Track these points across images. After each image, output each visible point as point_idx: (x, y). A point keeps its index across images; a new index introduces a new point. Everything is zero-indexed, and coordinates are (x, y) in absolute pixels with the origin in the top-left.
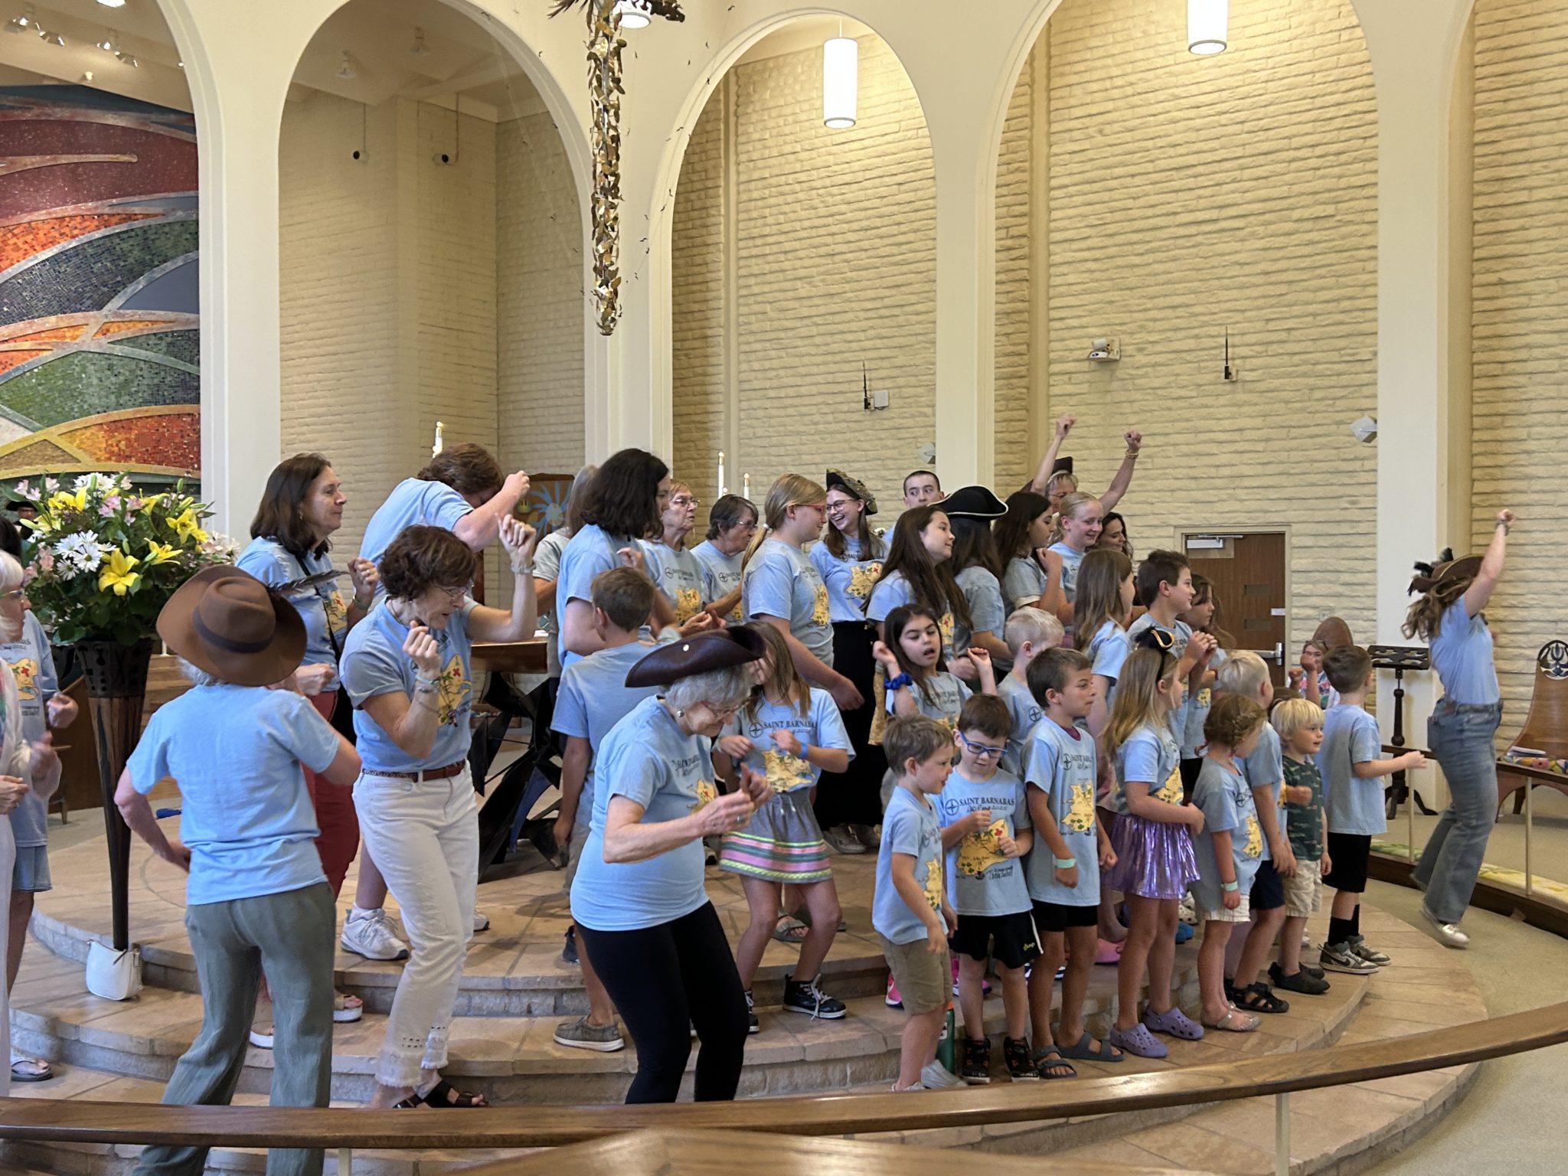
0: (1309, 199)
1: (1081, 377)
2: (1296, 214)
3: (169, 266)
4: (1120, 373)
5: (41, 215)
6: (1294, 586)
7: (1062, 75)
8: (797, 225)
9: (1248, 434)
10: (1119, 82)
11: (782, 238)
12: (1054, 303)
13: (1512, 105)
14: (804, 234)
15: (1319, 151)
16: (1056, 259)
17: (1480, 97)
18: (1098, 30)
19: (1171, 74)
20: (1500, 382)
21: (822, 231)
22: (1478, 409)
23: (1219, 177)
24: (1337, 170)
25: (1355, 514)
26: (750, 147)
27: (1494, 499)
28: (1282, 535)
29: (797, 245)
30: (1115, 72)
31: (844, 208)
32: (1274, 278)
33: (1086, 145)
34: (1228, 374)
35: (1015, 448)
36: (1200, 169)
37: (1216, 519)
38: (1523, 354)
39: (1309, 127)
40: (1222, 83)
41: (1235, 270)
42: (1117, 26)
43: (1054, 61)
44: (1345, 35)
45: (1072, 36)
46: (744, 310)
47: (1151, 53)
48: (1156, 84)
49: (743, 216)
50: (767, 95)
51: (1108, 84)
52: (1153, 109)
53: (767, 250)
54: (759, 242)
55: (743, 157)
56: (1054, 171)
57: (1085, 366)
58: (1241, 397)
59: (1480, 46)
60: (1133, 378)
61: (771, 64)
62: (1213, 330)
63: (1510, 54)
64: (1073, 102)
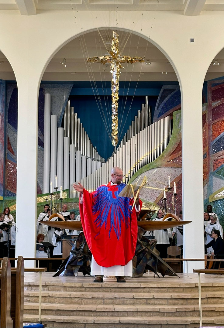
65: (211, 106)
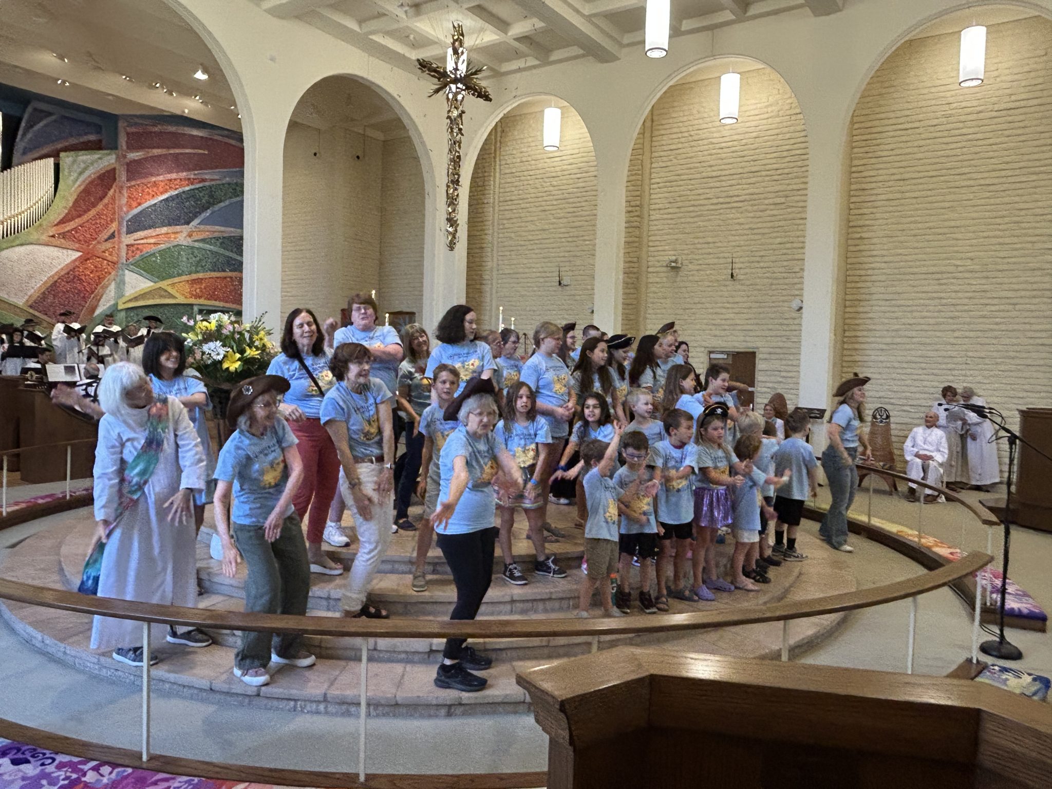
0: (773, 195)
1: (662, 275)
2: (766, 202)
3: (222, 204)
4: (681, 274)
5: (161, 178)
6: (759, 377)
7: (659, 130)
8: (528, 196)
9: (740, 305)
10: (686, 134)
11: (521, 202)
12: (651, 238)
13: (870, 155)
14: (532, 200)
15: (779, 172)
16: (653, 218)
17: (856, 150)
18: (676, 109)
19: (710, 132)
20: (859, 285)
21: (540, 199)
22: (848, 297)
23: (733, 182)
24: (787, 182)
25: (789, 345)
26: (506, 158)
27: (853, 340)
28: (753, 354)
29: (528, 205)
30: (684, 129)
31: (551, 188)
32: (755, 231)
33: (669, 164)
34: (732, 276)
35: (630, 307)
36: (723, 178)
37: (724, 344)
38: (870, 272)
39: (774, 161)
40: (735, 137)
41: (737, 227)
42: (685, 108)
43: (655, 124)
44: (793, 118)
45: (665, 111)
46: (501, 235)
47: (701, 121)
48: (704, 136)
49: (502, 190)
50: (516, 133)
51: (680, 135)
52: (702, 148)
53: (514, 207)
54: (510, 203)
55: (503, 162)
56: (653, 176)
57: (665, 269)
58: (739, 287)
59: (856, 126)
60: (687, 276)
61: (518, 118)
62: (726, 255)
63: (869, 130)
64: (664, 143)
65: (125, 157)
